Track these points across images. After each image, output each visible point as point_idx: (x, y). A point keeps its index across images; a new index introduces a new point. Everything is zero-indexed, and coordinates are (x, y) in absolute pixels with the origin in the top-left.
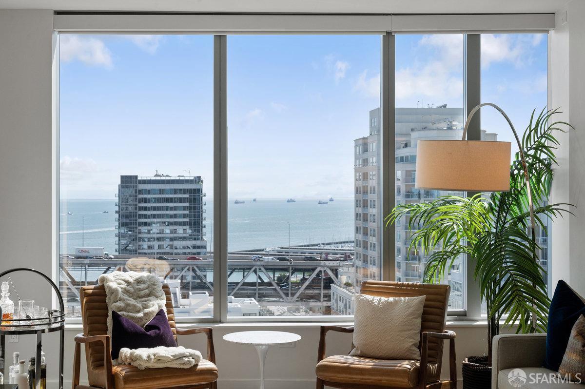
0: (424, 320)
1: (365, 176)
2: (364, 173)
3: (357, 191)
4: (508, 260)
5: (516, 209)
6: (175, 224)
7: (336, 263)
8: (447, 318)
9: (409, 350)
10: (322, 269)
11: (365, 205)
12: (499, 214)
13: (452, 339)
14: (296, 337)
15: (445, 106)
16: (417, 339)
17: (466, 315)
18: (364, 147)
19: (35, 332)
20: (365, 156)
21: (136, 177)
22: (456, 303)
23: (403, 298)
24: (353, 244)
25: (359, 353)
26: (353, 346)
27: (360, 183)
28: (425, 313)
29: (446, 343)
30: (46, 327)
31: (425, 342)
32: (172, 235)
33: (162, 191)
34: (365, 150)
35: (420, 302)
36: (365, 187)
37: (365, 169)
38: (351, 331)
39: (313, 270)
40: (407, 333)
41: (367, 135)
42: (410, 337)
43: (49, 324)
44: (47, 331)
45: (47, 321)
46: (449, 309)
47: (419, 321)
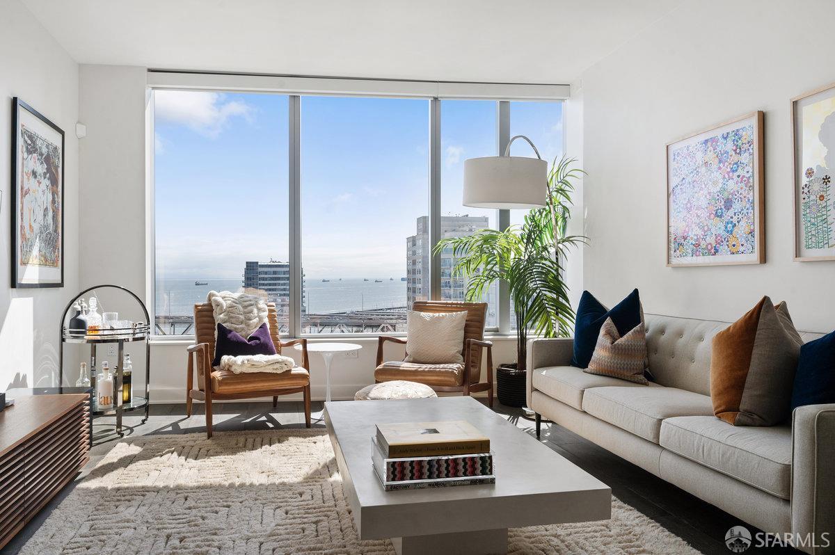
0: (466, 332)
1: (414, 263)
2: (413, 261)
3: (408, 271)
4: (537, 279)
5: (539, 243)
6: (285, 295)
7: (394, 321)
8: (484, 333)
9: (454, 356)
10: (385, 325)
11: (414, 272)
12: (527, 246)
13: (489, 347)
14: (359, 347)
15: (467, 216)
16: (461, 348)
17: (498, 331)
18: (413, 243)
19: (118, 341)
20: (414, 249)
21: (257, 263)
22: (491, 322)
23: (454, 313)
24: (406, 309)
25: (411, 359)
26: (407, 355)
27: (411, 267)
28: (466, 326)
29: (485, 350)
30: (131, 338)
31: (469, 347)
32: (282, 303)
33: (275, 273)
34: (414, 245)
35: (463, 316)
36: (414, 270)
37: (414, 258)
38: (405, 343)
39: (379, 326)
40: (453, 342)
41: (415, 234)
42: (455, 346)
43: (134, 334)
44: (131, 340)
45: (131, 331)
46: (486, 327)
47: (462, 332)
